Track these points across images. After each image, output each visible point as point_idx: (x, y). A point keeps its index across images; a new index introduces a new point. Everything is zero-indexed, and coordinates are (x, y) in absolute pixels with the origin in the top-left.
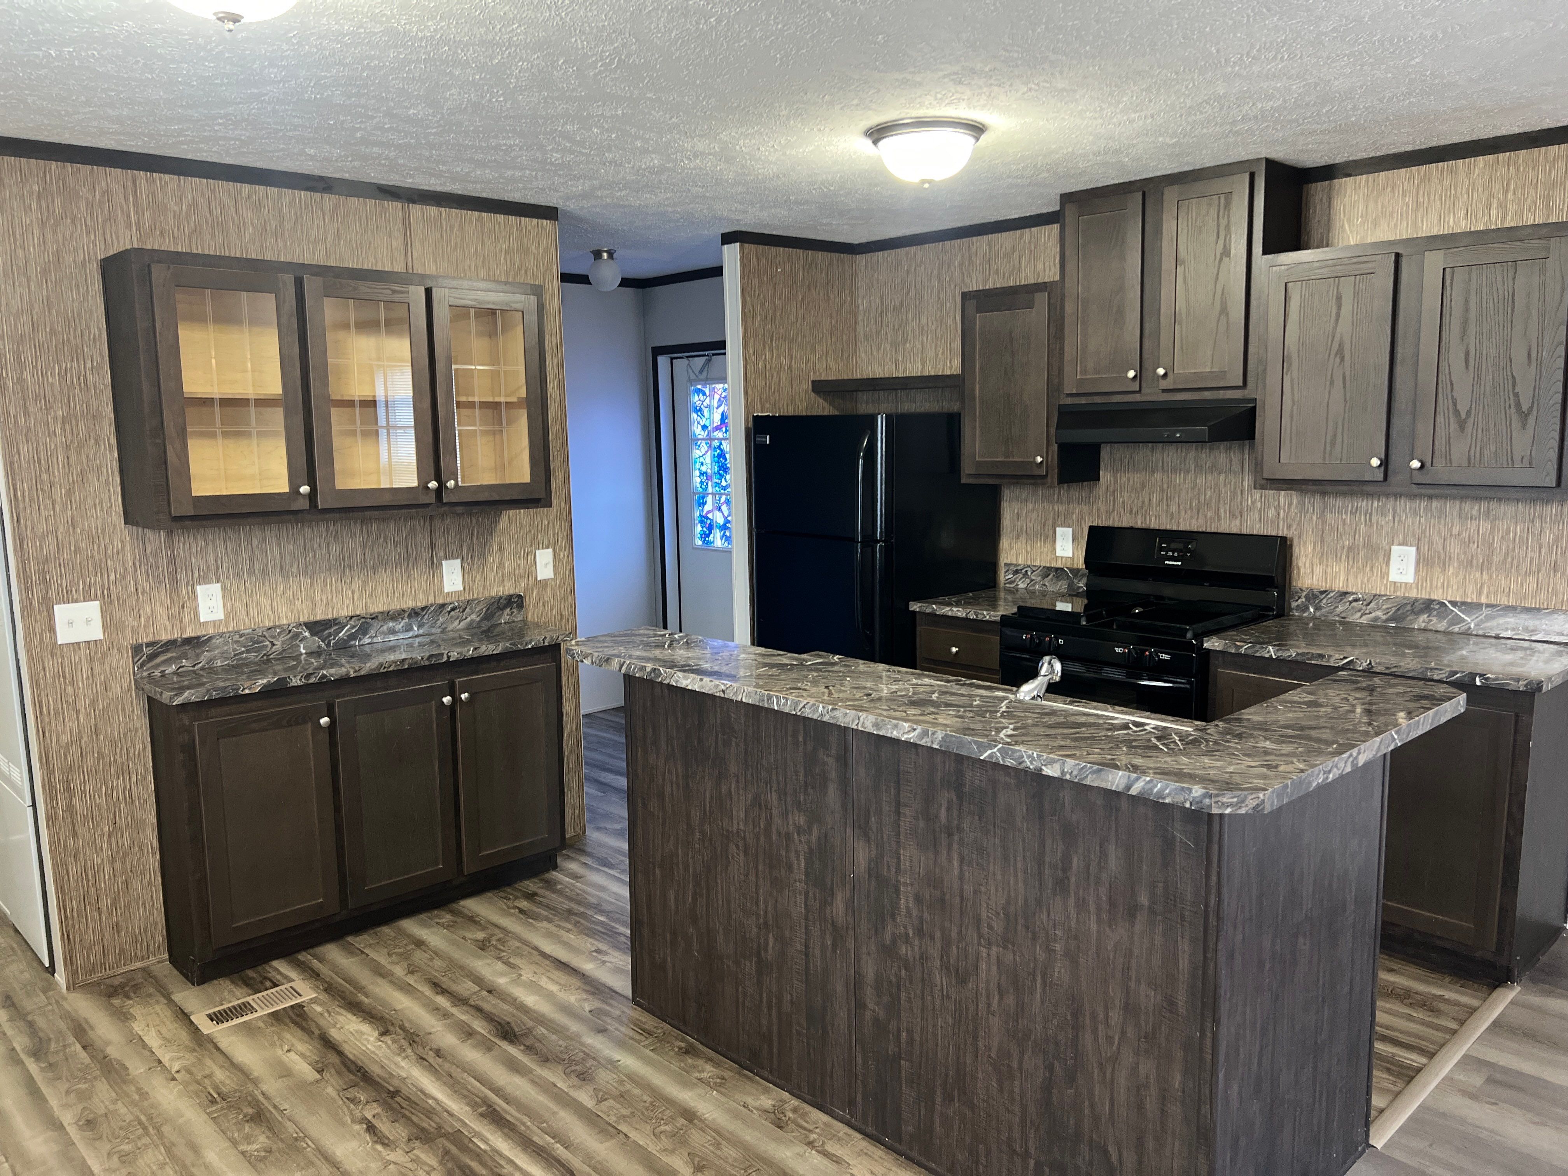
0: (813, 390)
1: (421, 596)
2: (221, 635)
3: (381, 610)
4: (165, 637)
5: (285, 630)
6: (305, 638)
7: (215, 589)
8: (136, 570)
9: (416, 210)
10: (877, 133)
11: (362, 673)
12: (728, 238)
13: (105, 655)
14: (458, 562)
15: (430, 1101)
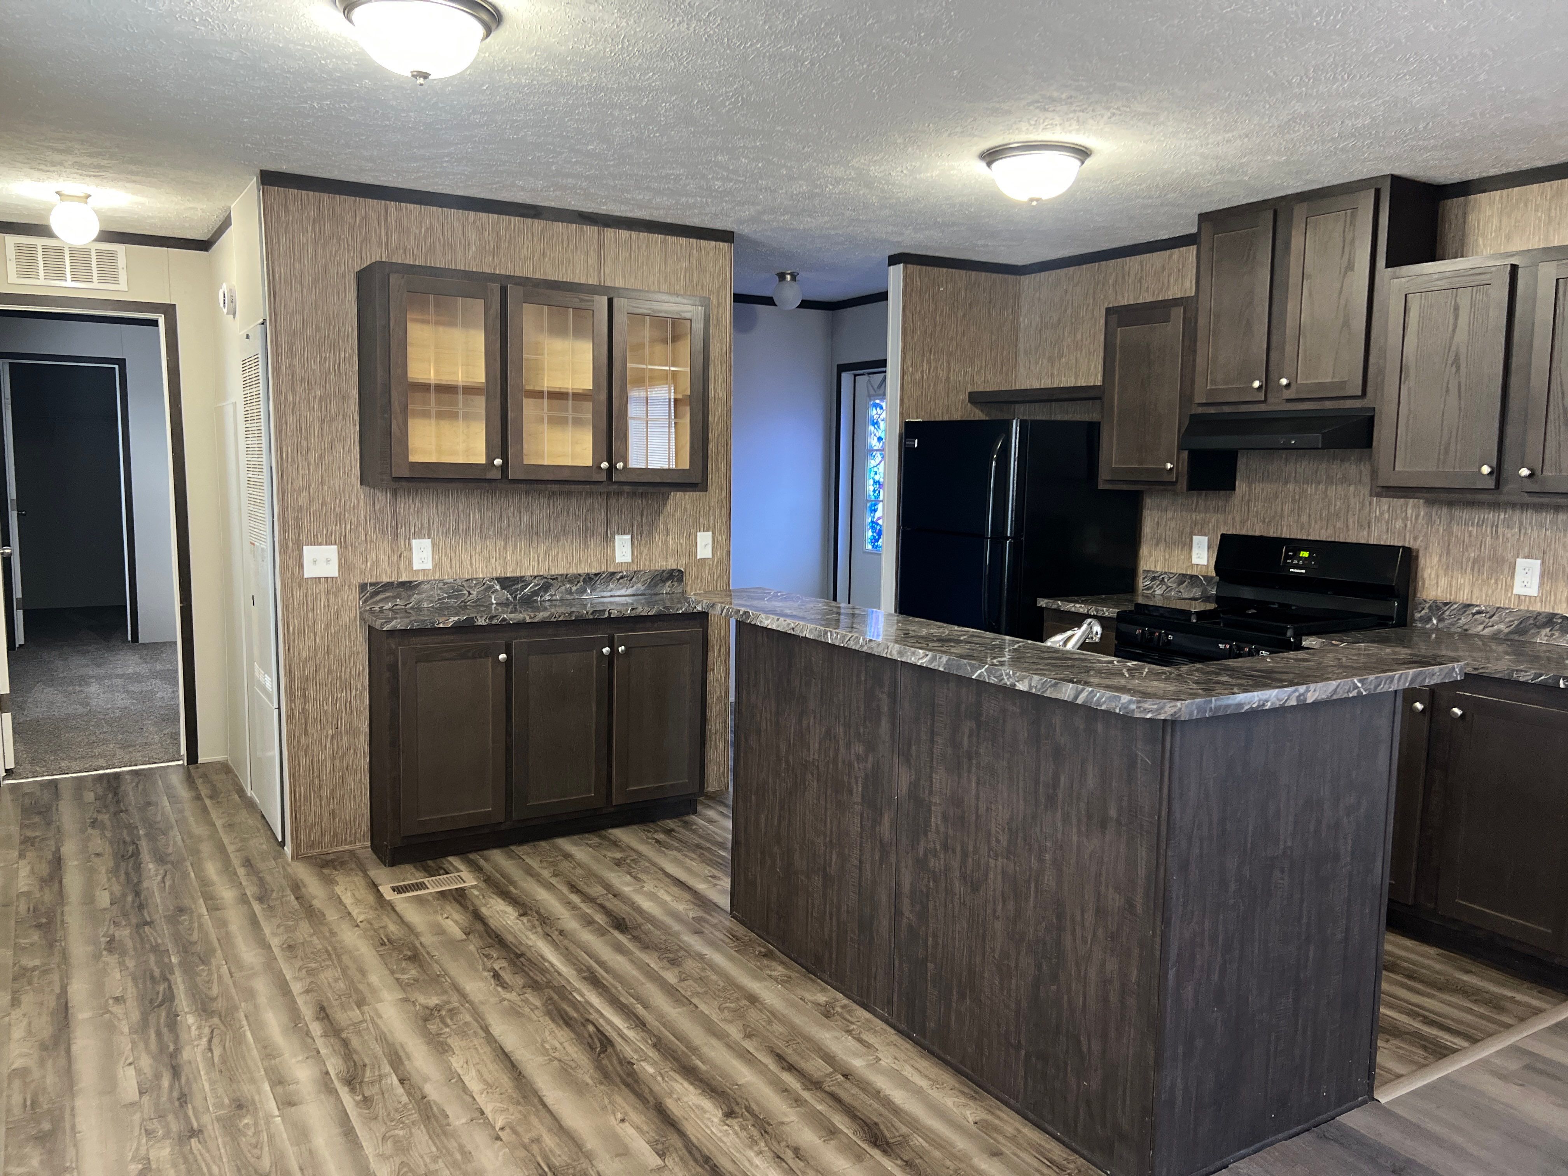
0: (970, 401)
1: (595, 564)
2: (428, 582)
3: (561, 573)
4: (385, 579)
5: (481, 583)
6: (496, 590)
7: (427, 543)
8: (366, 523)
9: (610, 233)
10: (991, 156)
11: (536, 620)
12: (894, 260)
13: (338, 590)
14: (628, 537)
15: (546, 964)
